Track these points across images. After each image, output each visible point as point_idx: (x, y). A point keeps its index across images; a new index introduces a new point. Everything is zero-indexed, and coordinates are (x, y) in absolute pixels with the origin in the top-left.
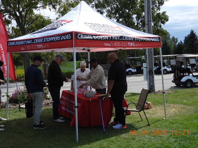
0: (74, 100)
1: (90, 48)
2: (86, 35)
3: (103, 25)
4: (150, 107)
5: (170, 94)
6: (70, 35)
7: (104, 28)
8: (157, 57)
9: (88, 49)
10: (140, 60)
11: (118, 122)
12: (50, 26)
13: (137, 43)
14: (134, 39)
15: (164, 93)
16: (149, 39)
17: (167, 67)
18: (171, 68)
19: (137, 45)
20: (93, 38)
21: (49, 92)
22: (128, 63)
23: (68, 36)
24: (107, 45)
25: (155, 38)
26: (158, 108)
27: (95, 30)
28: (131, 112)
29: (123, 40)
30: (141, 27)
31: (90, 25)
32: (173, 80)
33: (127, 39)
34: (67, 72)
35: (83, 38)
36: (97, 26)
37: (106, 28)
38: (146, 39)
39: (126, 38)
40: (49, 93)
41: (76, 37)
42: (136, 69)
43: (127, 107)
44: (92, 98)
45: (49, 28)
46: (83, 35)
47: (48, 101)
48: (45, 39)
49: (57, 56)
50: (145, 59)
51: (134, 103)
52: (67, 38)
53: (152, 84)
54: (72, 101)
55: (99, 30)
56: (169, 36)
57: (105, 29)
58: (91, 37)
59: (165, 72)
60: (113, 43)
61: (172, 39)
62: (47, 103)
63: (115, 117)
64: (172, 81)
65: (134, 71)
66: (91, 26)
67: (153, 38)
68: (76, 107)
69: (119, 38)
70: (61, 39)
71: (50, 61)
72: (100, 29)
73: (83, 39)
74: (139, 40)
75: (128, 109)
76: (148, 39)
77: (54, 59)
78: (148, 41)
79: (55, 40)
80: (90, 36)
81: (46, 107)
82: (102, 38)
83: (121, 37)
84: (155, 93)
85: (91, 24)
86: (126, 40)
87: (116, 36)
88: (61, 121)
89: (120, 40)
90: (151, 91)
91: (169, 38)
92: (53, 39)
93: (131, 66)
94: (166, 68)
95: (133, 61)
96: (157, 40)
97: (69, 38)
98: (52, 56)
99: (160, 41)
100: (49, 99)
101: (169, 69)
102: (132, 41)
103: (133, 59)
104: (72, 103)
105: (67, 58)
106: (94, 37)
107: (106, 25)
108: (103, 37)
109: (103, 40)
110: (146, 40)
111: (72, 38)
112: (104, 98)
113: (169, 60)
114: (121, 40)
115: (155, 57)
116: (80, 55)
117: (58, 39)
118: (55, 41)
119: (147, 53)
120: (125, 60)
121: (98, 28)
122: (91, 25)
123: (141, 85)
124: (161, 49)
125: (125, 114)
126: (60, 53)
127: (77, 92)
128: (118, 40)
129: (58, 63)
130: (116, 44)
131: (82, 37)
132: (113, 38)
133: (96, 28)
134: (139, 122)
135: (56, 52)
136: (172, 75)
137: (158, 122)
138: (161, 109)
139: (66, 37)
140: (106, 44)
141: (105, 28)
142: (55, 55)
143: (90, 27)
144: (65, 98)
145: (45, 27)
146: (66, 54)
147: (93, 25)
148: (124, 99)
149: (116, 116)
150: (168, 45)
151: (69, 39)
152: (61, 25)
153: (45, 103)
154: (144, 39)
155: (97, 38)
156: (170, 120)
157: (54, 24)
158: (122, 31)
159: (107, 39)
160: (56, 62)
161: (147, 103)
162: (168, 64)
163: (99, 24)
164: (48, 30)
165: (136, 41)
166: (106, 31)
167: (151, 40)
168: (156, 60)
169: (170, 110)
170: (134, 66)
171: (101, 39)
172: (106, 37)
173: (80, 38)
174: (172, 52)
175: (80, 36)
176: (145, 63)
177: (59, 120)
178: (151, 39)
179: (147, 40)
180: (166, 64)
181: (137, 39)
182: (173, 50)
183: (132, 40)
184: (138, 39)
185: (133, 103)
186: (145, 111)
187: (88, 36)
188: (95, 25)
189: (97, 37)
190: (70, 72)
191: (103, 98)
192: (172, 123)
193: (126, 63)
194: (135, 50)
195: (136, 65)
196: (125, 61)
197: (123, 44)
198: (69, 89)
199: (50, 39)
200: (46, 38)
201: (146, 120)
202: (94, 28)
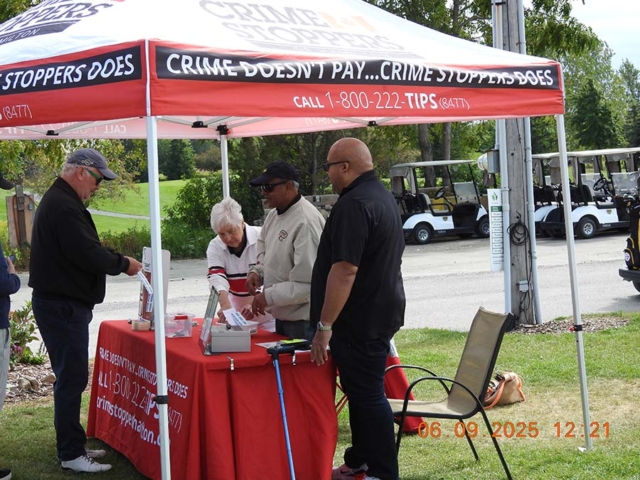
0: (152, 367)
1: (230, 121)
2: (206, 60)
3: (289, 10)
4: (514, 397)
5: (608, 332)
6: (130, 56)
7: (292, 25)
8: (549, 159)
9: (222, 123)
10: (469, 173)
11: (366, 467)
12: (35, 15)
13: (448, 96)
14: (436, 74)
15: (578, 328)
16: (505, 75)
17: (599, 207)
18: (614, 211)
19: (447, 104)
20: (241, 74)
21: (37, 331)
22: (414, 191)
23: (122, 62)
24: (306, 103)
25: (534, 69)
26: (554, 401)
27: (250, 36)
28: (425, 420)
29: (381, 81)
30: (474, 18)
31: (228, 11)
32: (625, 267)
33: (401, 73)
34: (126, 231)
35: (195, 72)
36: (260, 17)
37: (303, 23)
38: (492, 75)
39: (394, 71)
40: (37, 333)
41: (158, 70)
42: (450, 218)
43: (407, 396)
44: (240, 358)
45: (33, 23)
46: (190, 59)
47: (32, 374)
48: (12, 79)
49: (77, 159)
50: (491, 171)
51: (440, 380)
52: (117, 74)
53: (524, 288)
54: (143, 372)
55: (269, 35)
56: (608, 58)
57: (299, 30)
58: (229, 69)
59: (588, 231)
60: (335, 96)
61: (622, 72)
62: (26, 383)
63: (349, 445)
64: (622, 273)
65: (444, 224)
66: (231, 17)
67: (523, 70)
68: (160, 400)
69: (360, 70)
70: (90, 78)
71: (46, 181)
72: (271, 30)
73: (191, 77)
74: (459, 80)
75: (410, 409)
76: (502, 76)
77: (62, 174)
78: (501, 85)
79: (56, 82)
80: (225, 62)
81: (23, 398)
82: (282, 72)
83: (373, 67)
84: (542, 330)
85: (231, 5)
86: (396, 82)
87: (348, 64)
88: (96, 467)
89: (370, 82)
90: (523, 317)
91: (609, 67)
92: (47, 77)
93: (428, 201)
94: (591, 209)
95: (440, 180)
96: (545, 80)
97: (127, 73)
98: (52, 159)
99: (557, 83)
100: (36, 363)
101: (608, 217)
102: (423, 83)
103: (439, 171)
104: (143, 382)
105: (127, 167)
106: (244, 66)
107: (304, 12)
108: (288, 65)
109: (285, 81)
110: (491, 82)
111: (139, 74)
112: (298, 356)
113: (605, 174)
114: (374, 82)
115: (542, 160)
116: (189, 150)
117: (74, 75)
118: (58, 86)
119: (501, 142)
120: (399, 173)
121: (265, 25)
122: (232, 12)
123: (473, 293)
124: (561, 119)
125: (396, 428)
126: (89, 142)
127: (167, 329)
128: (355, 81)
129: (82, 190)
130: (348, 98)
131: (186, 68)
132: (335, 71)
133: (254, 27)
134: (460, 466)
135: (73, 140)
136: (620, 243)
137: (553, 466)
138: (565, 407)
139: (110, 65)
140: (300, 102)
141: (299, 26)
142: (67, 151)
143: (225, 24)
144: (115, 359)
145: (13, 20)
146: (121, 147)
147: (242, 11)
148: (393, 361)
149: (355, 440)
150: (602, 102)
151: (123, 78)
152: (86, 12)
153: (20, 382)
154: (483, 75)
155: (259, 72)
156: (610, 457)
157: (57, 5)
158: (378, 37)
159: (308, 76)
160: (69, 187)
161: (499, 378)
162: (601, 192)
163: (270, 8)
164: (27, 33)
165: (445, 83)
166: (300, 40)
167: (517, 81)
168: (544, 175)
169: (610, 408)
170: (441, 200)
171: (279, 76)
172: (300, 65)
173: (178, 72)
174: (621, 137)
175: (176, 63)
176: (495, 187)
177: (83, 464)
178: (516, 73)
179: (495, 79)
180: (593, 193)
181: (448, 74)
182: (626, 128)
183: (426, 79)
184: (455, 75)
185: (434, 377)
186: (493, 415)
187: (217, 61)
188: (249, 13)
189: (261, 66)
190: (136, 234)
191: (293, 353)
192: (618, 472)
193: (404, 191)
194: (445, 125)
195: (451, 199)
196: (402, 178)
197: (385, 98)
198: (134, 315)
199: (37, 78)
200: (15, 70)
201: (498, 458)
202: (245, 26)
